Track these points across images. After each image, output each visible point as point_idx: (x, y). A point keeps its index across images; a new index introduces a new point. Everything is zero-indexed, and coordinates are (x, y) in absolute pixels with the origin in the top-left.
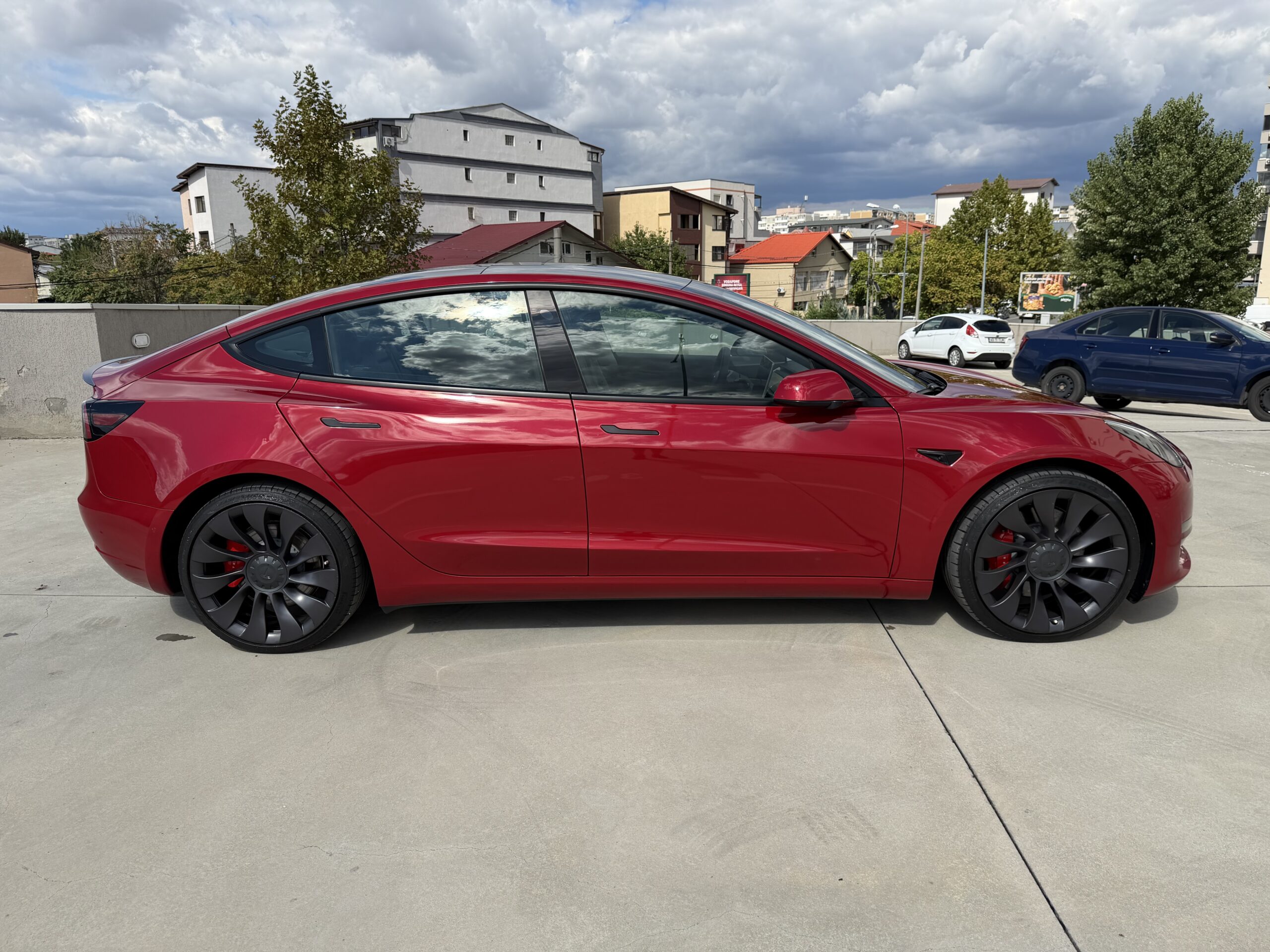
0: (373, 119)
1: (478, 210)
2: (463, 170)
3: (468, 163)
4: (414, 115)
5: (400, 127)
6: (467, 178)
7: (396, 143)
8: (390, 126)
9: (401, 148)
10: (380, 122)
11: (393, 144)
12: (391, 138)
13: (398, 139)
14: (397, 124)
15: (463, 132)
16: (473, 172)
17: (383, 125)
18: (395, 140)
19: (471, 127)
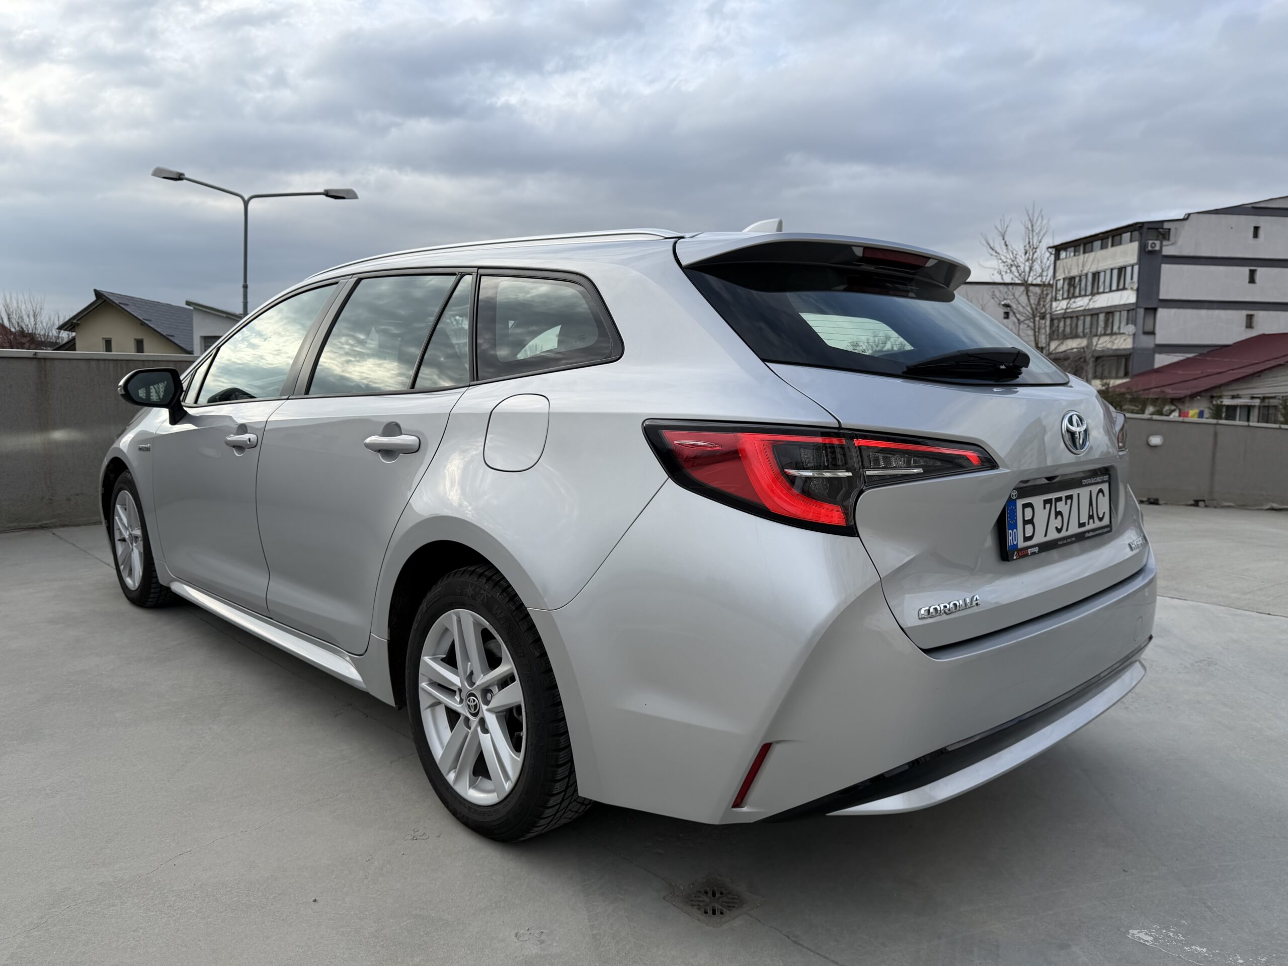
0: (1137, 224)
1: (1261, 316)
2: (1246, 270)
3: (1253, 264)
4: (1189, 215)
5: (1169, 229)
6: (1252, 280)
7: (1161, 247)
8: (1157, 229)
9: (1168, 250)
10: (1146, 226)
11: (1157, 248)
12: (1156, 242)
13: (1165, 243)
14: (1166, 226)
15: (1252, 229)
16: (1261, 272)
17: (1148, 229)
18: (1161, 244)
19: (1264, 222)
